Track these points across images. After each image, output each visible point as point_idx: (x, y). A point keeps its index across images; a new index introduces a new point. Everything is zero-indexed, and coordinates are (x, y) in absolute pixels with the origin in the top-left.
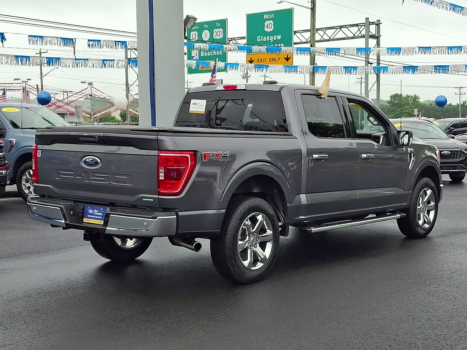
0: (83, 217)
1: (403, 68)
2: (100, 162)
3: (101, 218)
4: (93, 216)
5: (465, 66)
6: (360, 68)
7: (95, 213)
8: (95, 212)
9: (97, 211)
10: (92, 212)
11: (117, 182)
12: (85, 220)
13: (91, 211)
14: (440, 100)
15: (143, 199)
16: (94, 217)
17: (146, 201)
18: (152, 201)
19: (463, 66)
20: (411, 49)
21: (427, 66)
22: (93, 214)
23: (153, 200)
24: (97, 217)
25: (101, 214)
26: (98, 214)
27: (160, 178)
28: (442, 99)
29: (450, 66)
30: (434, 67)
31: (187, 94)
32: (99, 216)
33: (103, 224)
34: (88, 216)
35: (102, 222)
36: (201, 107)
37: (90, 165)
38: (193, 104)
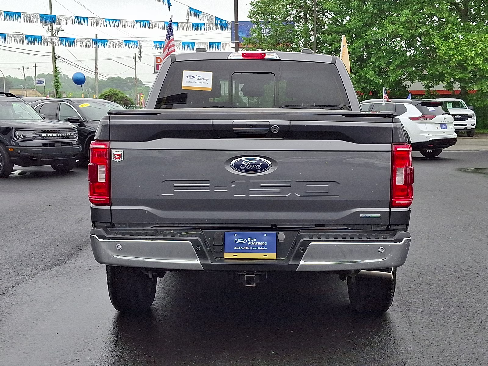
0: (222, 252)
1: (59, 39)
2: (270, 163)
3: (266, 249)
4: (246, 248)
5: (123, 41)
6: (9, 35)
7: (249, 243)
9: (255, 239)
10: (243, 242)
12: (227, 255)
13: (240, 241)
14: (78, 78)
15: (361, 215)
16: (250, 248)
17: (366, 217)
18: (378, 216)
19: (121, 41)
20: (66, 17)
21: (85, 39)
22: (246, 245)
23: (380, 215)
24: (256, 249)
25: (265, 243)
26: (256, 243)
27: (397, 183)
28: (80, 77)
29: (109, 40)
30: (92, 40)
31: (173, 62)
32: (261, 246)
33: (276, 258)
34: (236, 248)
35: (273, 256)
36: (205, 81)
37: (250, 170)
38: (187, 77)
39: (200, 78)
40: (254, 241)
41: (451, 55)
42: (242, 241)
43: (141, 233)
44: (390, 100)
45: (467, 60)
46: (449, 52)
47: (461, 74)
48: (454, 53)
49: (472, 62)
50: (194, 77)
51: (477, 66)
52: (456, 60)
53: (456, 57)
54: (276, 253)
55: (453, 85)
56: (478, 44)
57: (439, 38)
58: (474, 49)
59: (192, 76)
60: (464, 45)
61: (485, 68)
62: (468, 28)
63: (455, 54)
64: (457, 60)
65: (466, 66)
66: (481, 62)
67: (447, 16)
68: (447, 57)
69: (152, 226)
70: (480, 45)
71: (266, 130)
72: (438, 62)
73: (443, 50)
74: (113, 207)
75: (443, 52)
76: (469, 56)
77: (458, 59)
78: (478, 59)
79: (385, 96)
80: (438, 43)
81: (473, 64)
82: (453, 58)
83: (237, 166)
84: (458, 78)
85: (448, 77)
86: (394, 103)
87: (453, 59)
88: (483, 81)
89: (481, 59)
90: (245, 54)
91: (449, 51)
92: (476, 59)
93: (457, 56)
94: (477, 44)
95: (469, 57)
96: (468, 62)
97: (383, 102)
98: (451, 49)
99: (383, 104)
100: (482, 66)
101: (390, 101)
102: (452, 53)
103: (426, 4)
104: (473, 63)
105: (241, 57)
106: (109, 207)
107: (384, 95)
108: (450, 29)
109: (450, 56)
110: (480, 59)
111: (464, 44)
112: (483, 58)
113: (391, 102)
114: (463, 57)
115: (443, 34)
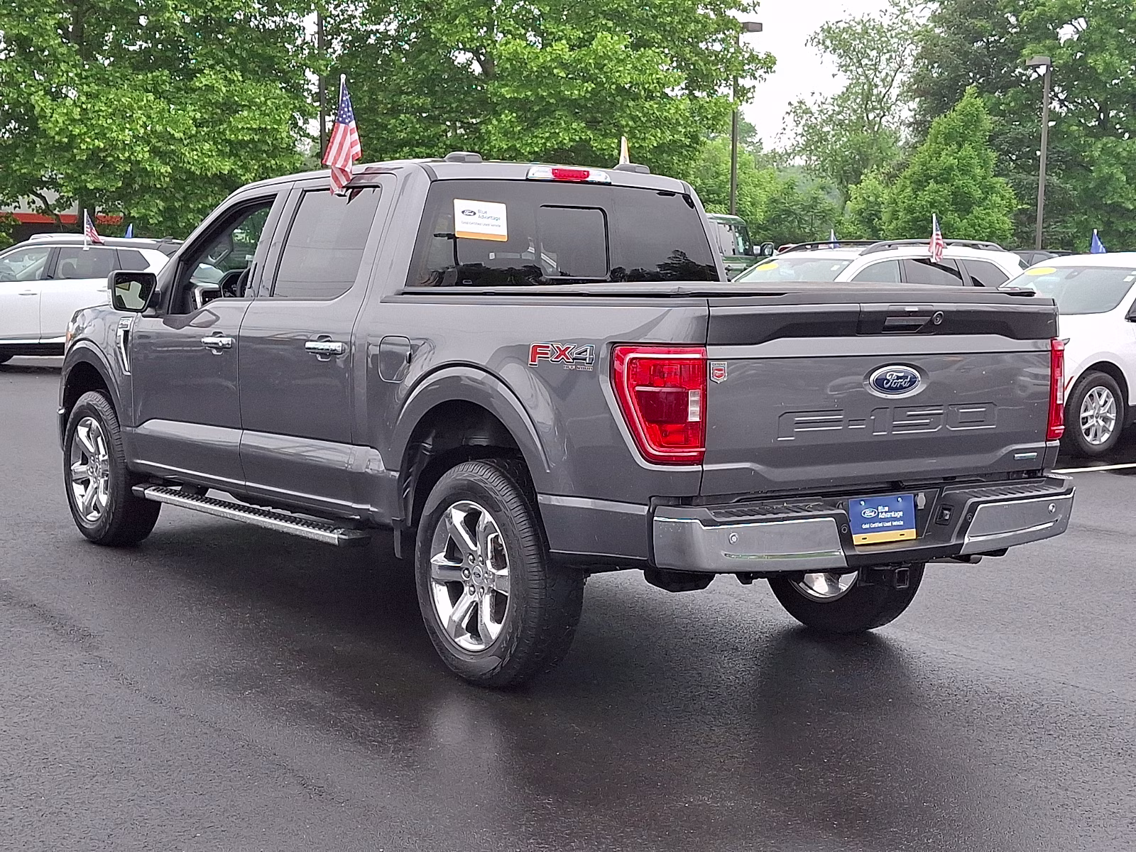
2: (918, 375)
3: (902, 523)
4: (876, 525)
7: (880, 515)
8: (882, 512)
9: (886, 509)
10: (873, 514)
11: (962, 423)
12: (856, 539)
13: (869, 513)
15: (1016, 455)
16: (881, 525)
17: (1022, 460)
18: (1034, 456)
22: (876, 519)
23: (1036, 454)
24: (889, 524)
25: (901, 514)
26: (888, 515)
27: (1058, 402)
31: (433, 182)
32: (896, 519)
33: (915, 537)
34: (864, 526)
35: (911, 534)
36: (495, 222)
37: (896, 389)
38: (463, 212)
39: (485, 215)
40: (886, 512)
41: (75, 135)
42: (871, 514)
43: (742, 511)
44: (102, 239)
45: (115, 147)
46: (70, 128)
47: (99, 181)
48: (82, 131)
49: (127, 154)
50: (475, 214)
51: (138, 162)
52: (87, 147)
53: (88, 140)
54: (914, 530)
55: (71, 203)
56: (134, 115)
57: (42, 93)
58: (128, 125)
59: (472, 212)
60: (104, 114)
61: (155, 168)
62: (99, 76)
63: (85, 133)
64: (91, 147)
65: (111, 161)
66: (147, 155)
67: (55, 44)
68: (66, 140)
69: (736, 500)
70: (140, 118)
71: (922, 321)
72: (38, 150)
73: (57, 122)
74: (706, 467)
75: (57, 126)
76: (120, 141)
77: (94, 144)
78: (138, 149)
79: (89, 230)
80: (44, 105)
81: (128, 160)
82: (81, 143)
83: (880, 383)
84: (93, 188)
85: (65, 184)
86: (115, 248)
87: (82, 145)
88: (147, 197)
89: (145, 149)
90: (556, 171)
91: (69, 125)
92: (134, 149)
93: (90, 137)
94: (133, 113)
95: (119, 143)
96: (118, 153)
97: (85, 243)
98: (73, 121)
99: (84, 249)
100: (149, 165)
101: (103, 242)
102: (78, 131)
103: (5, 12)
104: (129, 157)
105: (550, 176)
106: (698, 468)
107: (87, 228)
108: (65, 75)
109: (72, 137)
110: (142, 149)
111: (103, 111)
112: (148, 145)
113: (103, 244)
114: (104, 141)
115: (48, 84)
